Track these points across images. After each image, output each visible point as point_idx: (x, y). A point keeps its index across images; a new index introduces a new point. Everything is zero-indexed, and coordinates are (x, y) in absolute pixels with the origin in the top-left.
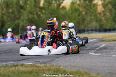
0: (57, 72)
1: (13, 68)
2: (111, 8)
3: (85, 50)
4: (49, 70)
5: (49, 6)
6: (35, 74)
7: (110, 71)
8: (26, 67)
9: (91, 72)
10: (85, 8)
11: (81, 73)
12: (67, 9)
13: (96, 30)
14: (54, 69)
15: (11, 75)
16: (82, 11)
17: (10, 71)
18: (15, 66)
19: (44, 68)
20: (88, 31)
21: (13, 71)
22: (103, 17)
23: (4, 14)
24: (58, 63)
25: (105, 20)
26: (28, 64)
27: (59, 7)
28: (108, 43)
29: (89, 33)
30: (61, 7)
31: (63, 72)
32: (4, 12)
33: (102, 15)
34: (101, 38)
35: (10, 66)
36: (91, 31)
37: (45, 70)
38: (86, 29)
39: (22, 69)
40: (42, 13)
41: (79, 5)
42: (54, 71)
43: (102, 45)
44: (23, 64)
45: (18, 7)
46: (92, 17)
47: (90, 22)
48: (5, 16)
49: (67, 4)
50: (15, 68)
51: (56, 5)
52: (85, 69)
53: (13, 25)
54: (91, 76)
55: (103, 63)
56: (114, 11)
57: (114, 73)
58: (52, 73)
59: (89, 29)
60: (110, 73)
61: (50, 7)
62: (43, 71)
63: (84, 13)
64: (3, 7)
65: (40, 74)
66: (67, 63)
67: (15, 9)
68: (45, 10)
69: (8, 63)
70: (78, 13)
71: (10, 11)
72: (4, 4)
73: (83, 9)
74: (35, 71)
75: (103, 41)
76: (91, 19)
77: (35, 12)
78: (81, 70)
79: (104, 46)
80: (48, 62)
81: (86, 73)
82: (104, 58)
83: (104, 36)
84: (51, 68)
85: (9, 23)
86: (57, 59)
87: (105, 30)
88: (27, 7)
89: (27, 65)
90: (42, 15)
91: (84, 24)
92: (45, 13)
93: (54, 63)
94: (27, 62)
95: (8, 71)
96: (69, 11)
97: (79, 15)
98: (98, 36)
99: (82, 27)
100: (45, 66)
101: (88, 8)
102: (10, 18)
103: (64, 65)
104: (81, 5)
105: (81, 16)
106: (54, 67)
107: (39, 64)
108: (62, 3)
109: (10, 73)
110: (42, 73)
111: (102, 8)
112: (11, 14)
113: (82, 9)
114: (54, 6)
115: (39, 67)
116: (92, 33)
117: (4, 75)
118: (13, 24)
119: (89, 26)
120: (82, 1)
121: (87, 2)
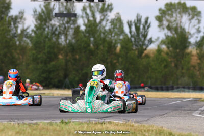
1: (99, 126)
5: (127, 53)
10: (174, 58)
12: (151, 59)
13: (189, 88)
16: (171, 61)
20: (178, 88)
22: (198, 71)
23: (69, 61)
25: (200, 75)
27: (141, 55)
30: (143, 55)
32: (68, 58)
33: (197, 68)
36: (182, 89)
38: (175, 86)
40: (118, 62)
41: (167, 54)
45: (88, 52)
46: (184, 71)
47: (181, 77)
49: (152, 52)
51: (136, 53)
53: (80, 76)
61: (128, 55)
63: (173, 65)
68: (122, 58)
70: (165, 63)
71: (77, 57)
72: (69, 47)
73: (172, 60)
76: (183, 73)
77: (109, 60)
87: (202, 89)
88: (98, 53)
90: (117, 64)
91: (173, 78)
92: (122, 62)
96: (154, 61)
97: (166, 67)
99: (170, 83)
104: (170, 54)
108: (145, 50)
111: (197, 60)
112: (78, 61)
113: (170, 59)
116: (184, 91)
118: (79, 74)
120: (171, 49)
121: (178, 51)
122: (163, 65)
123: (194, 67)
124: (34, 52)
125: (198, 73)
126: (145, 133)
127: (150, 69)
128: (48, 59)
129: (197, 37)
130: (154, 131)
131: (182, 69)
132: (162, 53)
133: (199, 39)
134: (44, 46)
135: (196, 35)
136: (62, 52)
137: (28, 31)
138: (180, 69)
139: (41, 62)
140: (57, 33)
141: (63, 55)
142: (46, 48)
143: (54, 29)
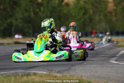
1: (25, 78)
8: (41, 76)
18: (27, 75)
24: (77, 72)
26: (43, 74)
27: (61, 4)
30: (64, 3)
33: (113, 14)
35: (20, 75)
40: (40, 11)
46: (102, 17)
50: (28, 78)
51: (57, 1)
66: (89, 73)
71: (2, 7)
75: (120, 46)
76: (100, 19)
89: (41, 75)
90: (40, 13)
92: (44, 11)
97: (85, 14)
107: (55, 73)
122: (82, 13)
123: (111, 13)
127: (70, 16)
131: (100, 15)
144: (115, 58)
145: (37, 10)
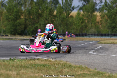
0: (64, 66)
1: (31, 62)
2: (107, 18)
3: (86, 49)
4: (58, 64)
5: (60, 15)
6: (48, 67)
7: (104, 67)
8: (41, 61)
9: (90, 67)
10: (87, 17)
11: (82, 68)
12: (74, 18)
13: (95, 35)
14: (63, 64)
15: (30, 67)
16: (85, 19)
17: (29, 64)
18: (33, 60)
19: (55, 63)
20: (89, 35)
21: (32, 64)
22: (101, 25)
23: (27, 20)
25: (102, 27)
26: (43, 59)
27: (68, 16)
28: (103, 45)
29: (89, 37)
30: (70, 16)
31: (69, 66)
32: (26, 18)
33: (100, 23)
34: (98, 41)
35: (29, 59)
36: (91, 35)
37: (55, 64)
38: (88, 33)
39: (38, 62)
40: (55, 20)
41: (83, 15)
42: (62, 65)
43: (99, 46)
44: (39, 58)
45: (38, 14)
46: (93, 25)
47: (91, 28)
48: (27, 21)
49: (74, 14)
50: (33, 61)
51: (66, 15)
52: (86, 65)
54: (90, 70)
55: (100, 61)
56: (109, 21)
57: (107, 69)
58: (60, 67)
59: (90, 34)
60: (105, 68)
62: (54, 65)
63: (86, 21)
64: (27, 14)
65: (51, 67)
66: (72, 60)
67: (35, 16)
68: (57, 18)
69: (27, 57)
70: (82, 21)
71: (32, 17)
72: (27, 12)
74: (47, 64)
75: (100, 43)
76: (92, 26)
77: (50, 19)
78: (82, 65)
79: (101, 47)
80: (58, 58)
81: (86, 68)
82: (100, 56)
83: (101, 39)
84: (60, 62)
85: (30, 26)
86: (64, 56)
87: (102, 35)
88: (43, 15)
90: (55, 21)
91: (86, 29)
92: (57, 20)
93: (62, 59)
94: (42, 57)
95: (27, 64)
97: (82, 22)
98: (96, 39)
99: (84, 32)
100: (55, 61)
101: (89, 17)
102: (31, 22)
103: (70, 61)
104: (85, 15)
105: (84, 23)
106: (62, 62)
107: (51, 59)
108: (71, 13)
109: (29, 65)
110: (53, 66)
111: (100, 18)
112: (32, 20)
113: (85, 18)
114: (64, 15)
115: (51, 61)
116: (92, 36)
117: (24, 66)
118: (33, 27)
119: (90, 31)
120: (85, 12)
121: (89, 13)
122: (81, 22)
123: (98, 22)
124: (7, 14)
125: (100, 26)
126: (56, 65)
127: (73, 24)
128: (15, 19)
129: (100, 5)
130: (62, 64)
131: (92, 24)
132: (80, 15)
133: (101, 7)
134: (13, 11)
135: (100, 4)
136: (23, 15)
137: (4, 2)
138: (90, 24)
139: (11, 20)
140: (20, 4)
141: (24, 16)
142: (14, 12)
143: (19, 1)
144: (93, 51)
145: (53, 19)
